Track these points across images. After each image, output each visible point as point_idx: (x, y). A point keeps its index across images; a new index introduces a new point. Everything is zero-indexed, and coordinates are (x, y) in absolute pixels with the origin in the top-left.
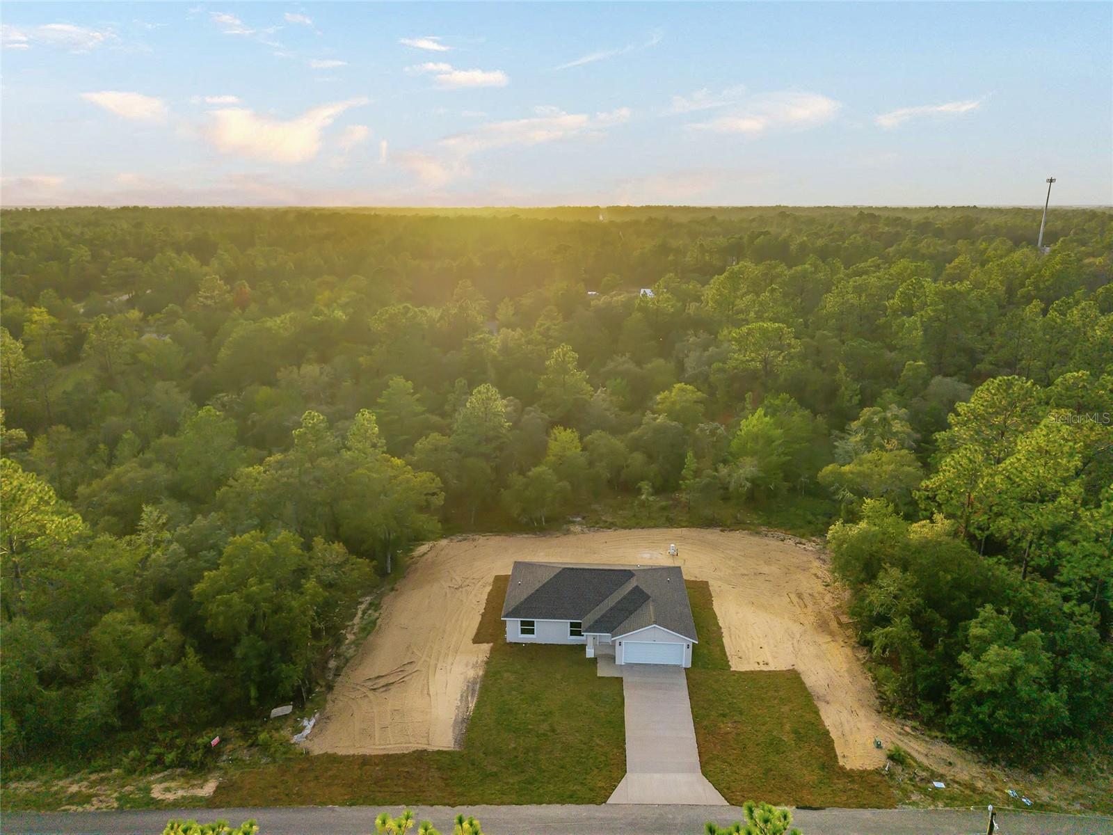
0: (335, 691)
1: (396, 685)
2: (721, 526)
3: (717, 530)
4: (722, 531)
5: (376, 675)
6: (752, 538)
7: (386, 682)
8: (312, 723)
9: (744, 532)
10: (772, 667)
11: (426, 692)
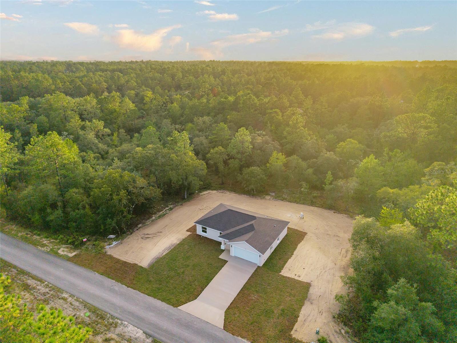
0: (132, 235)
1: (149, 239)
2: (335, 210)
3: (332, 212)
4: (334, 212)
5: (147, 233)
6: (347, 219)
7: (148, 237)
8: (116, 243)
9: (345, 215)
10: (300, 279)
11: (155, 244)
